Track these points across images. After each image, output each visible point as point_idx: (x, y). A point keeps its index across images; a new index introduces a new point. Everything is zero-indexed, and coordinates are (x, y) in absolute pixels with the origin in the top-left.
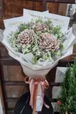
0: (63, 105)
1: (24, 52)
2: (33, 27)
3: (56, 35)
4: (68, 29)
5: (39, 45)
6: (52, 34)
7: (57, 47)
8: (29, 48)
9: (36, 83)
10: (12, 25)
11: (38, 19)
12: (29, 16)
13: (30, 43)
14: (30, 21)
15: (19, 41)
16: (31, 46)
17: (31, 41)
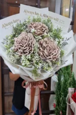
3: (57, 40)
6: (52, 38)
10: (6, 26)
15: (17, 50)
16: (31, 56)
17: (31, 50)
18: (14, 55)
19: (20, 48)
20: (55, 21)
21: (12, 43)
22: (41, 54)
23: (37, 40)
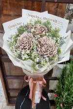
0: (59, 97)
1: (23, 58)
3: (55, 38)
4: (67, 32)
5: (37, 51)
6: (50, 37)
7: (55, 52)
8: (28, 54)
9: (35, 82)
10: (11, 27)
11: (36, 19)
12: (28, 16)
13: (29, 49)
14: (29, 22)
15: (19, 46)
16: (30, 52)
17: (30, 47)
18: (16, 51)
19: (21, 45)
20: (54, 23)
21: (16, 41)
22: (39, 50)
23: (37, 38)
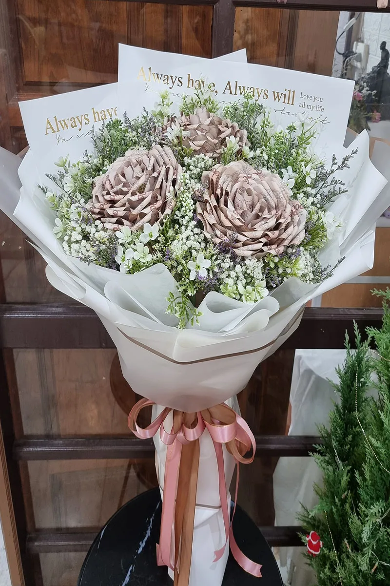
2: (171, 134)
7: (296, 233)
8: (150, 244)
9: (192, 434)
10: (60, 126)
13: (155, 218)
14: (152, 108)
15: (103, 212)
17: (163, 208)
19: (113, 203)
23: (195, 171)
